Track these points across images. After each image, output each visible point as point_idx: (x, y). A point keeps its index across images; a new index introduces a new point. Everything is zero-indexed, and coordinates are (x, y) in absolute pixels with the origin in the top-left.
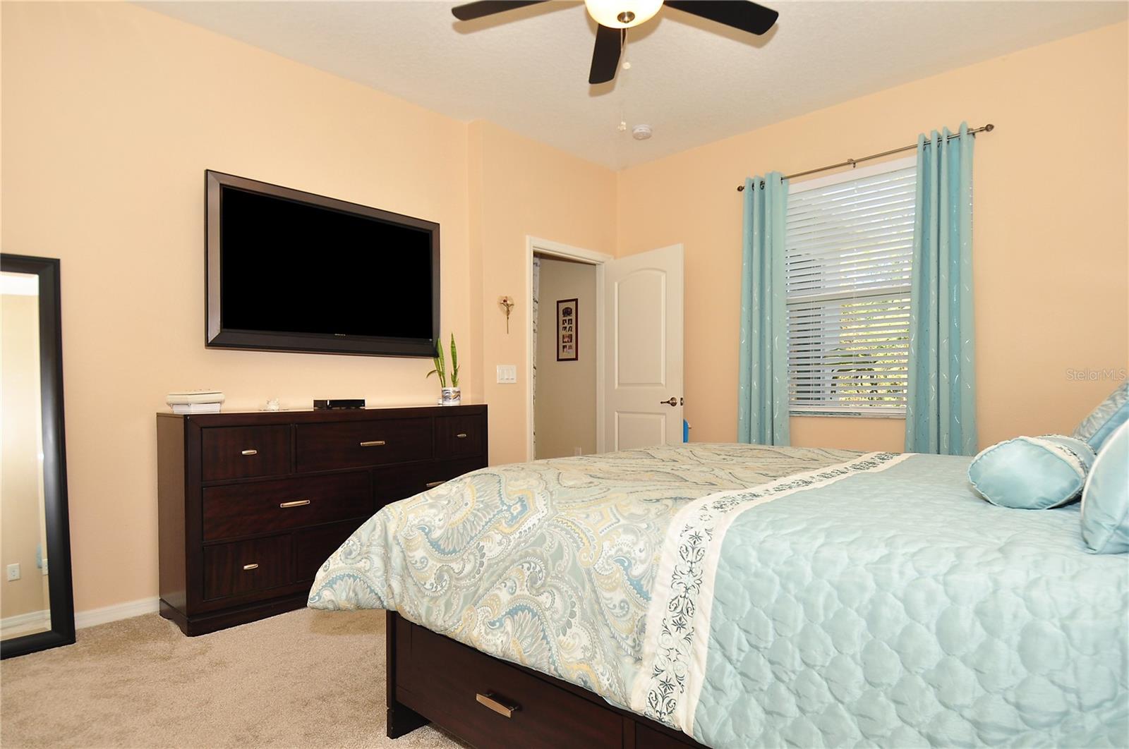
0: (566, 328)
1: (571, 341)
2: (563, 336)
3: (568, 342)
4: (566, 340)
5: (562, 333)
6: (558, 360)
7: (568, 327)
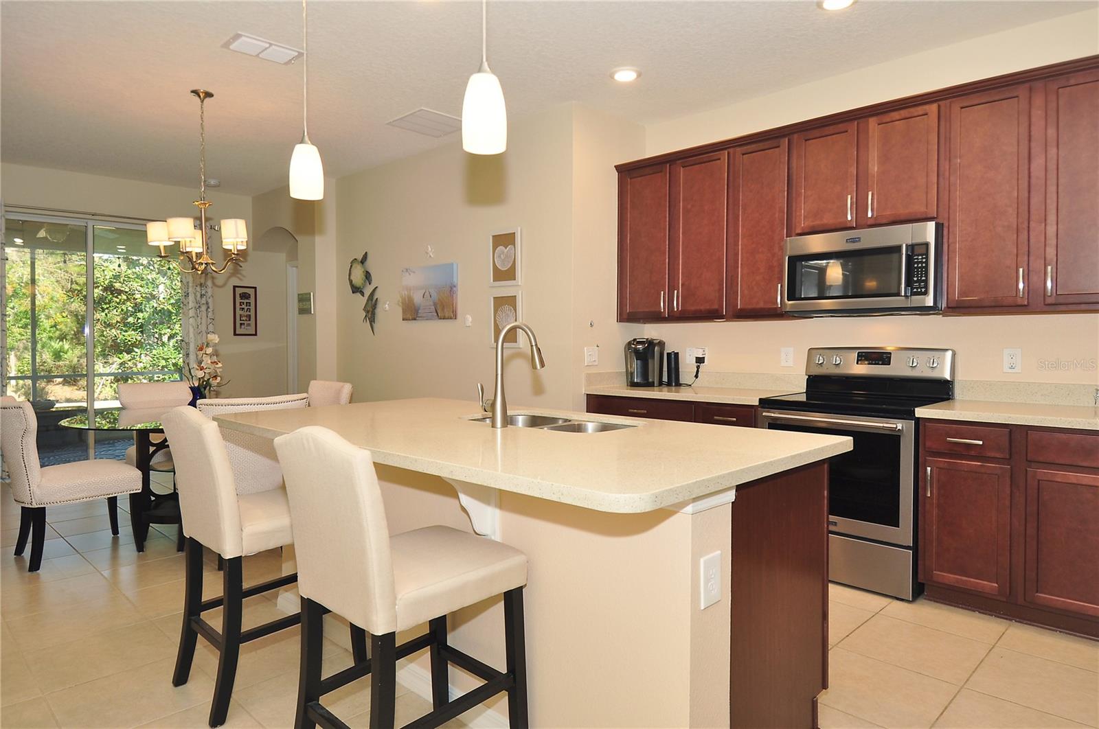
0: (243, 309)
1: (250, 320)
2: (240, 315)
3: (246, 320)
4: (244, 318)
5: (239, 312)
6: (235, 334)
7: (246, 308)
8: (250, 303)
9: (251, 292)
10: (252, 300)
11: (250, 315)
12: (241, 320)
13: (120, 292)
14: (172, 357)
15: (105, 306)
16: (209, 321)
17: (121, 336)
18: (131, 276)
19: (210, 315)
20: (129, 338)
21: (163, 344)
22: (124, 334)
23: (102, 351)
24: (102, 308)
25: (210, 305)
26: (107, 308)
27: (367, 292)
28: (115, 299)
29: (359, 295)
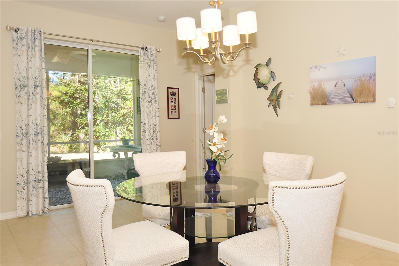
0: (172, 102)
1: (176, 109)
2: (171, 106)
4: (173, 108)
5: (170, 104)
6: (169, 118)
7: (174, 101)
8: (176, 98)
9: (176, 91)
10: (177, 97)
11: (176, 106)
12: (171, 109)
13: (77, 98)
14: (103, 131)
15: (71, 106)
16: (156, 109)
17: (79, 121)
18: (83, 90)
19: (157, 105)
20: (83, 122)
21: (98, 125)
22: (80, 119)
23: (63, 128)
24: (70, 106)
25: (157, 99)
26: (72, 107)
27: (271, 86)
28: (75, 102)
29: (262, 89)
